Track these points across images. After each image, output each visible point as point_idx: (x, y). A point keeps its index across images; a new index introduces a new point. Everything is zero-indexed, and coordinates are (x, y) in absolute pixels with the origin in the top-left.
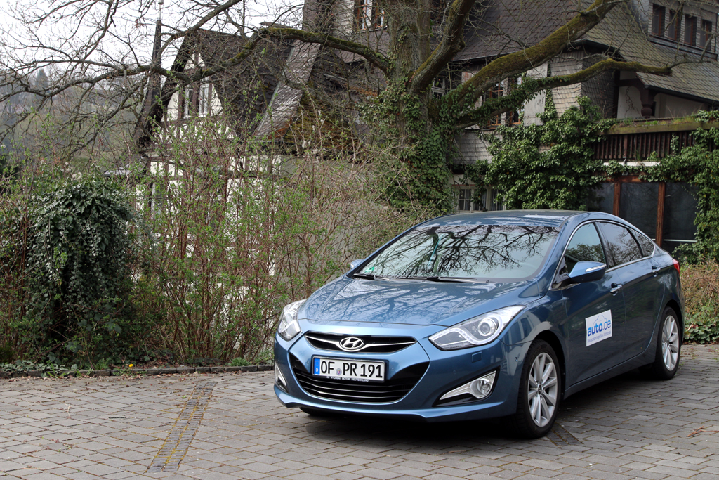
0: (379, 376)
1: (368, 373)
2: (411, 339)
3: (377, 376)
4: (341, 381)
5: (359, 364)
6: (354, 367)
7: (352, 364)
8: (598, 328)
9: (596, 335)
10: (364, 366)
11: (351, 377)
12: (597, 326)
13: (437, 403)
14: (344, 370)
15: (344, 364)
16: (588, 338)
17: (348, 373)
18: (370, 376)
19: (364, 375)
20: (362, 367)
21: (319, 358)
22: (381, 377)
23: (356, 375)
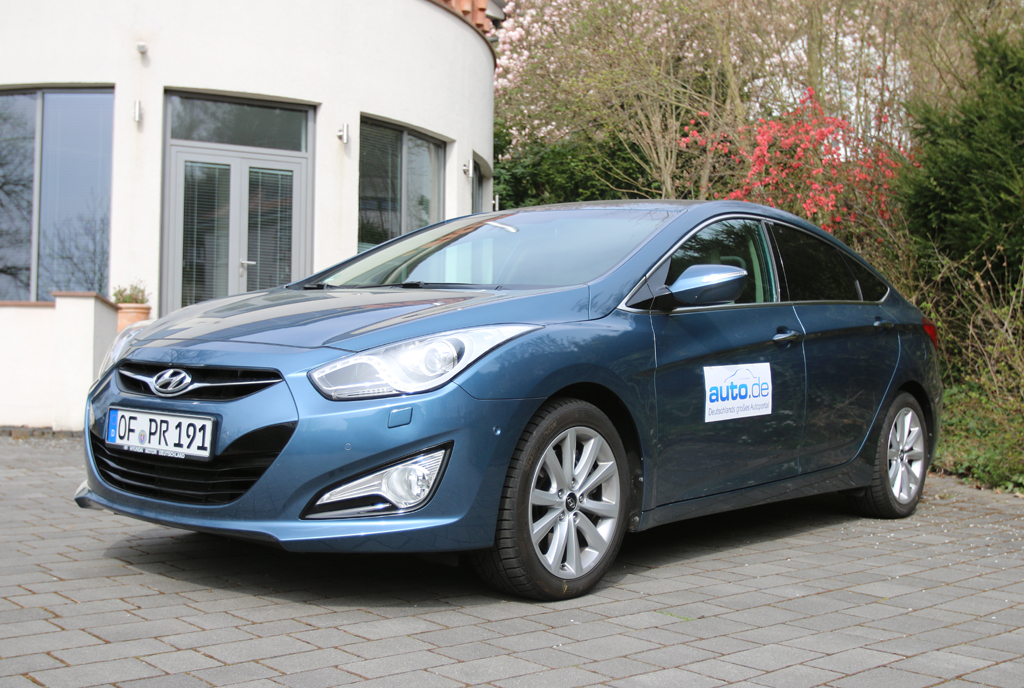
0: (202, 448)
1: (185, 441)
2: (276, 375)
3: (199, 448)
4: (143, 456)
5: (173, 421)
6: (164, 426)
7: (162, 422)
8: (736, 391)
9: (730, 403)
10: (179, 425)
11: (159, 447)
12: (733, 387)
13: (310, 510)
14: (151, 434)
15: (151, 420)
16: (708, 405)
17: (155, 439)
18: (189, 447)
19: (178, 445)
20: (177, 427)
21: (117, 410)
22: (205, 449)
23: (167, 444)
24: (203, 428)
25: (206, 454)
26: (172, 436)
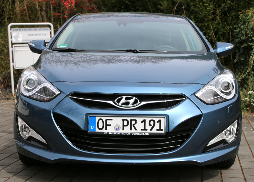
1: (148, 127)
3: (157, 130)
4: (120, 136)
5: (139, 120)
6: (133, 122)
7: (131, 120)
10: (144, 121)
11: (131, 131)
14: (124, 126)
15: (123, 120)
17: (127, 128)
18: (151, 129)
19: (145, 129)
20: (142, 122)
21: (95, 116)
22: (162, 130)
23: (136, 129)
24: (160, 121)
25: (163, 132)
26: (139, 126)
